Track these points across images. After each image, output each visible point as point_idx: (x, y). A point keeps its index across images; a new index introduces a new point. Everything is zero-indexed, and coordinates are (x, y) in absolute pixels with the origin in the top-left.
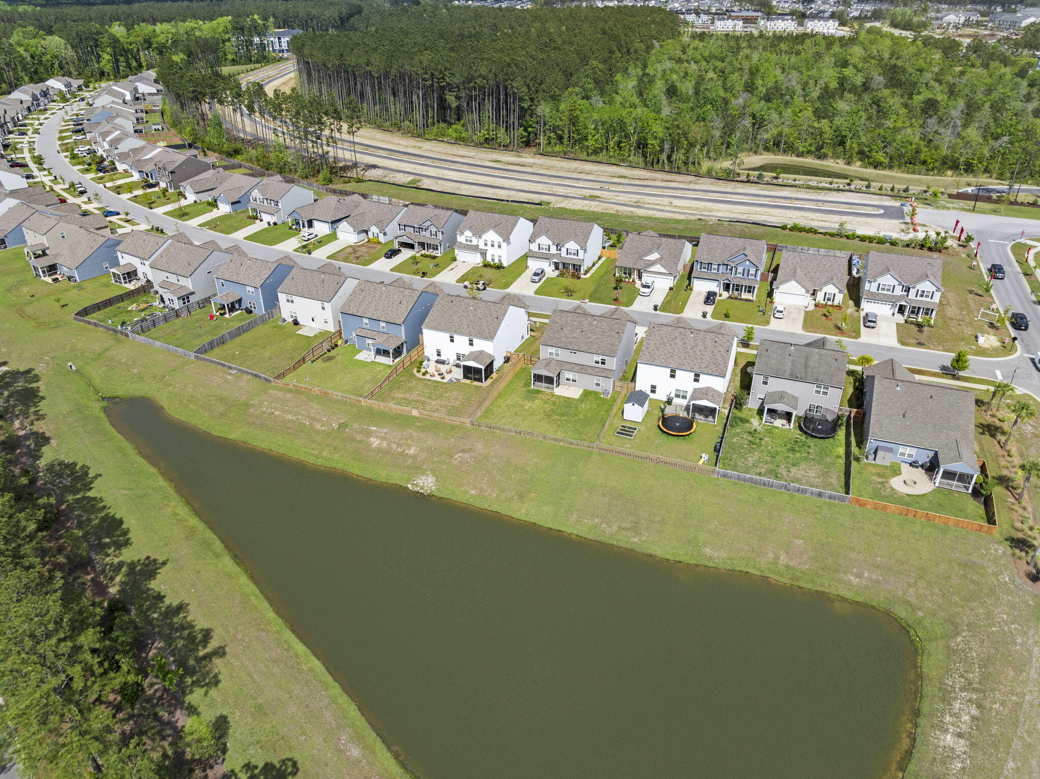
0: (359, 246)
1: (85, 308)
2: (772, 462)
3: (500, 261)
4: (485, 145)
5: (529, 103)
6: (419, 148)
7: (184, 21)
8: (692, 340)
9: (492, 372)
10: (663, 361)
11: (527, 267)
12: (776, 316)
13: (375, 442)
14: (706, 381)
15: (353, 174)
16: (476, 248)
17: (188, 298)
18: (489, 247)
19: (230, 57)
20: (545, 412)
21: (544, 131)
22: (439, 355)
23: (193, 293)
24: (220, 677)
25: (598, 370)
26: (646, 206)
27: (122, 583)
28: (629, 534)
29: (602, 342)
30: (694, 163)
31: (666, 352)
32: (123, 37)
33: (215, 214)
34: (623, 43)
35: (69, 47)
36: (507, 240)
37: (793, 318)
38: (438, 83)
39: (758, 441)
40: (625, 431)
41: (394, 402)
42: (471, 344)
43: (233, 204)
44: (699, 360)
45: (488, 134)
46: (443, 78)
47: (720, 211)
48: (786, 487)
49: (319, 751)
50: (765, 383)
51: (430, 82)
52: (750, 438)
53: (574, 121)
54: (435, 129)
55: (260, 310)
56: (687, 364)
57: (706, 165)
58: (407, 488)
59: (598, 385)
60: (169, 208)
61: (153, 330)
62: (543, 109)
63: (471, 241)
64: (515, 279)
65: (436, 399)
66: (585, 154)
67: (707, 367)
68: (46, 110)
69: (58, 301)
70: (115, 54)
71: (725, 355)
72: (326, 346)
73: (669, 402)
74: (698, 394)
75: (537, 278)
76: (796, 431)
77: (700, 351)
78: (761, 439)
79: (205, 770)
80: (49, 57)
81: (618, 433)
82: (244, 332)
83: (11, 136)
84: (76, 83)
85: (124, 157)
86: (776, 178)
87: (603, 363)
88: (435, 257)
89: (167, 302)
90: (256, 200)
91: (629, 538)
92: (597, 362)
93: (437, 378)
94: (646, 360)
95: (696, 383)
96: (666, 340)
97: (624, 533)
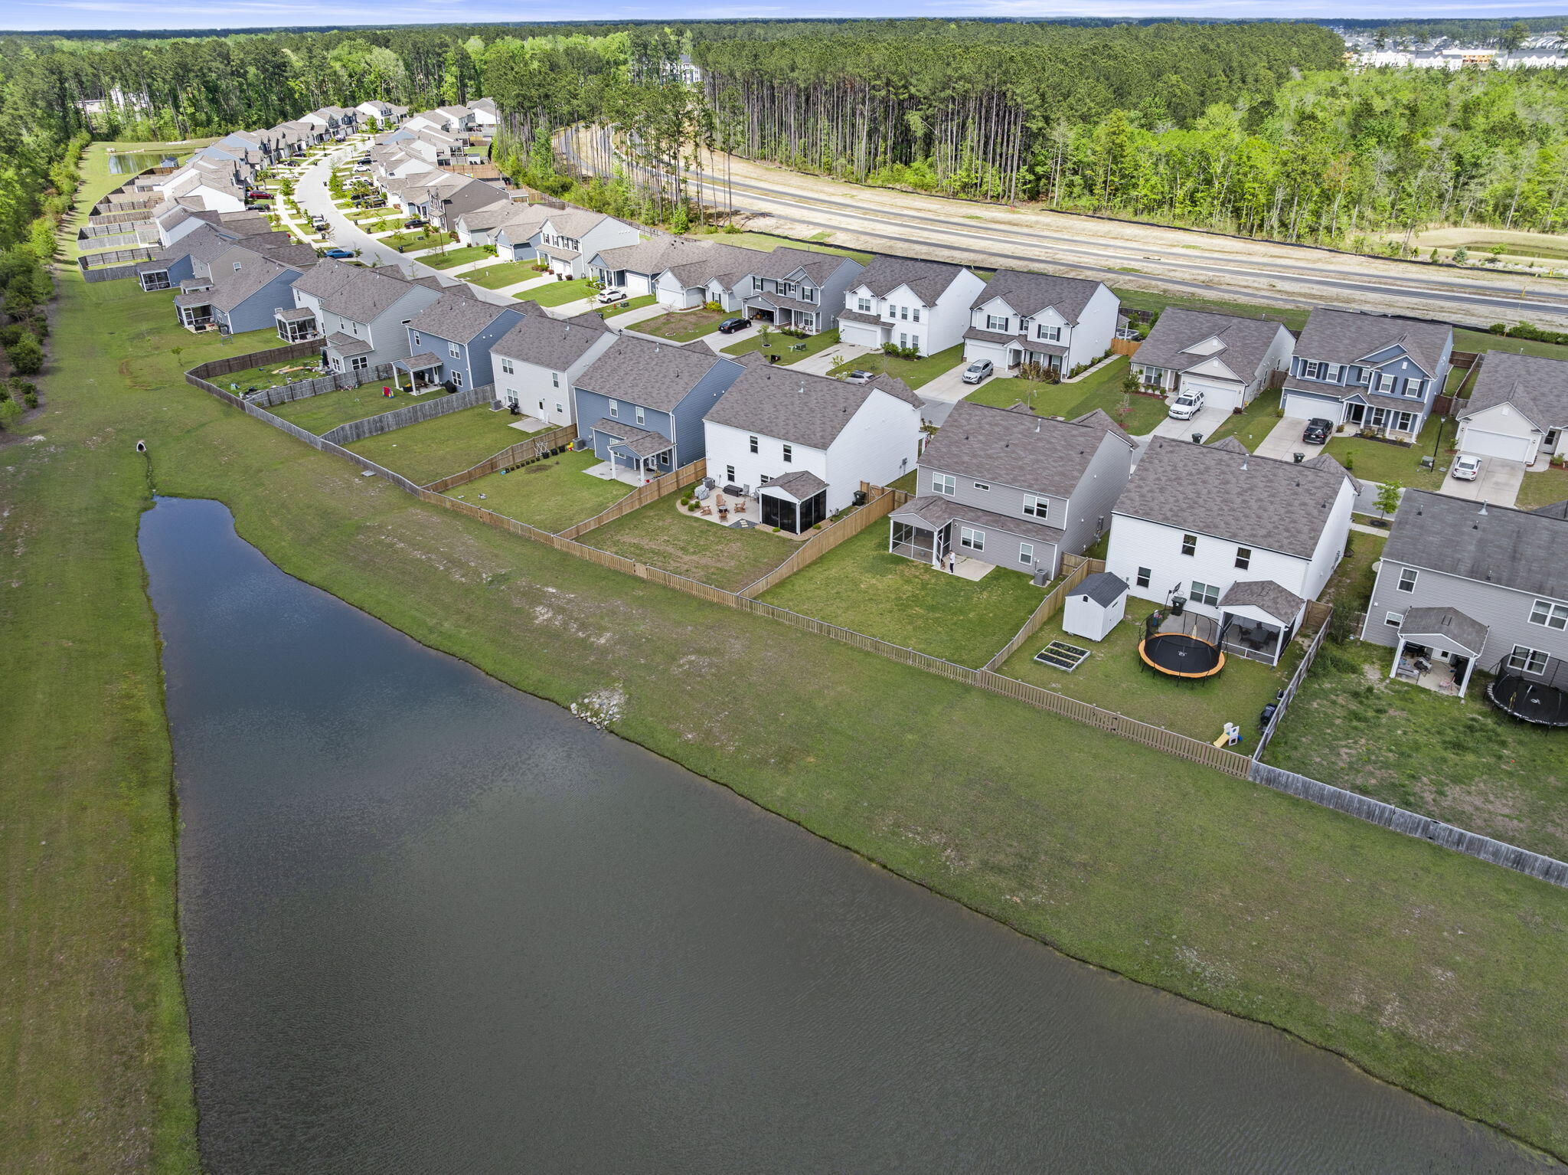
0: (686, 315)
1: (206, 365)
2: (1397, 766)
4: (962, 195)
5: (1041, 124)
6: (852, 197)
8: (1242, 478)
9: (821, 517)
10: (1169, 514)
11: (966, 356)
12: (1458, 474)
13: (542, 615)
14: (1266, 566)
15: (728, 222)
16: (873, 321)
17: (364, 360)
18: (897, 320)
20: (900, 598)
21: (1063, 172)
22: (731, 478)
23: (373, 353)
25: (1029, 526)
26: (1223, 287)
28: (1002, 882)
29: (1045, 468)
30: (1329, 229)
31: (1181, 497)
32: (476, 53)
33: (491, 261)
34: (1235, 64)
36: (930, 303)
37: (1497, 483)
38: (895, 94)
39: (1370, 714)
40: (1059, 654)
41: (614, 549)
42: (788, 458)
43: (517, 246)
44: (1253, 520)
45: (968, 176)
46: (905, 87)
47: (1366, 302)
48: (1426, 829)
50: (1407, 586)
51: (883, 93)
52: (1354, 706)
53: (1116, 154)
54: (885, 172)
55: (468, 384)
56: (1223, 525)
57: (1351, 237)
58: (567, 710)
59: (1026, 558)
60: (422, 253)
61: (290, 403)
62: (1065, 134)
63: (868, 308)
64: (933, 377)
65: (694, 553)
66: (1130, 209)
67: (1269, 535)
68: (344, 140)
70: (461, 76)
71: (1315, 512)
72: (545, 448)
73: (1177, 609)
74: (1240, 593)
75: (974, 376)
76: (1471, 705)
77: (1261, 500)
78: (1379, 711)
80: (372, 77)
81: (1041, 656)
82: (427, 419)
84: (399, 110)
85: (398, 185)
86: (1492, 261)
87: (1041, 513)
88: (803, 336)
89: (332, 365)
90: (548, 241)
91: (1002, 893)
92: (1029, 511)
93: (715, 518)
94: (1132, 510)
95: (1240, 571)
96: (1184, 474)
97: (992, 878)
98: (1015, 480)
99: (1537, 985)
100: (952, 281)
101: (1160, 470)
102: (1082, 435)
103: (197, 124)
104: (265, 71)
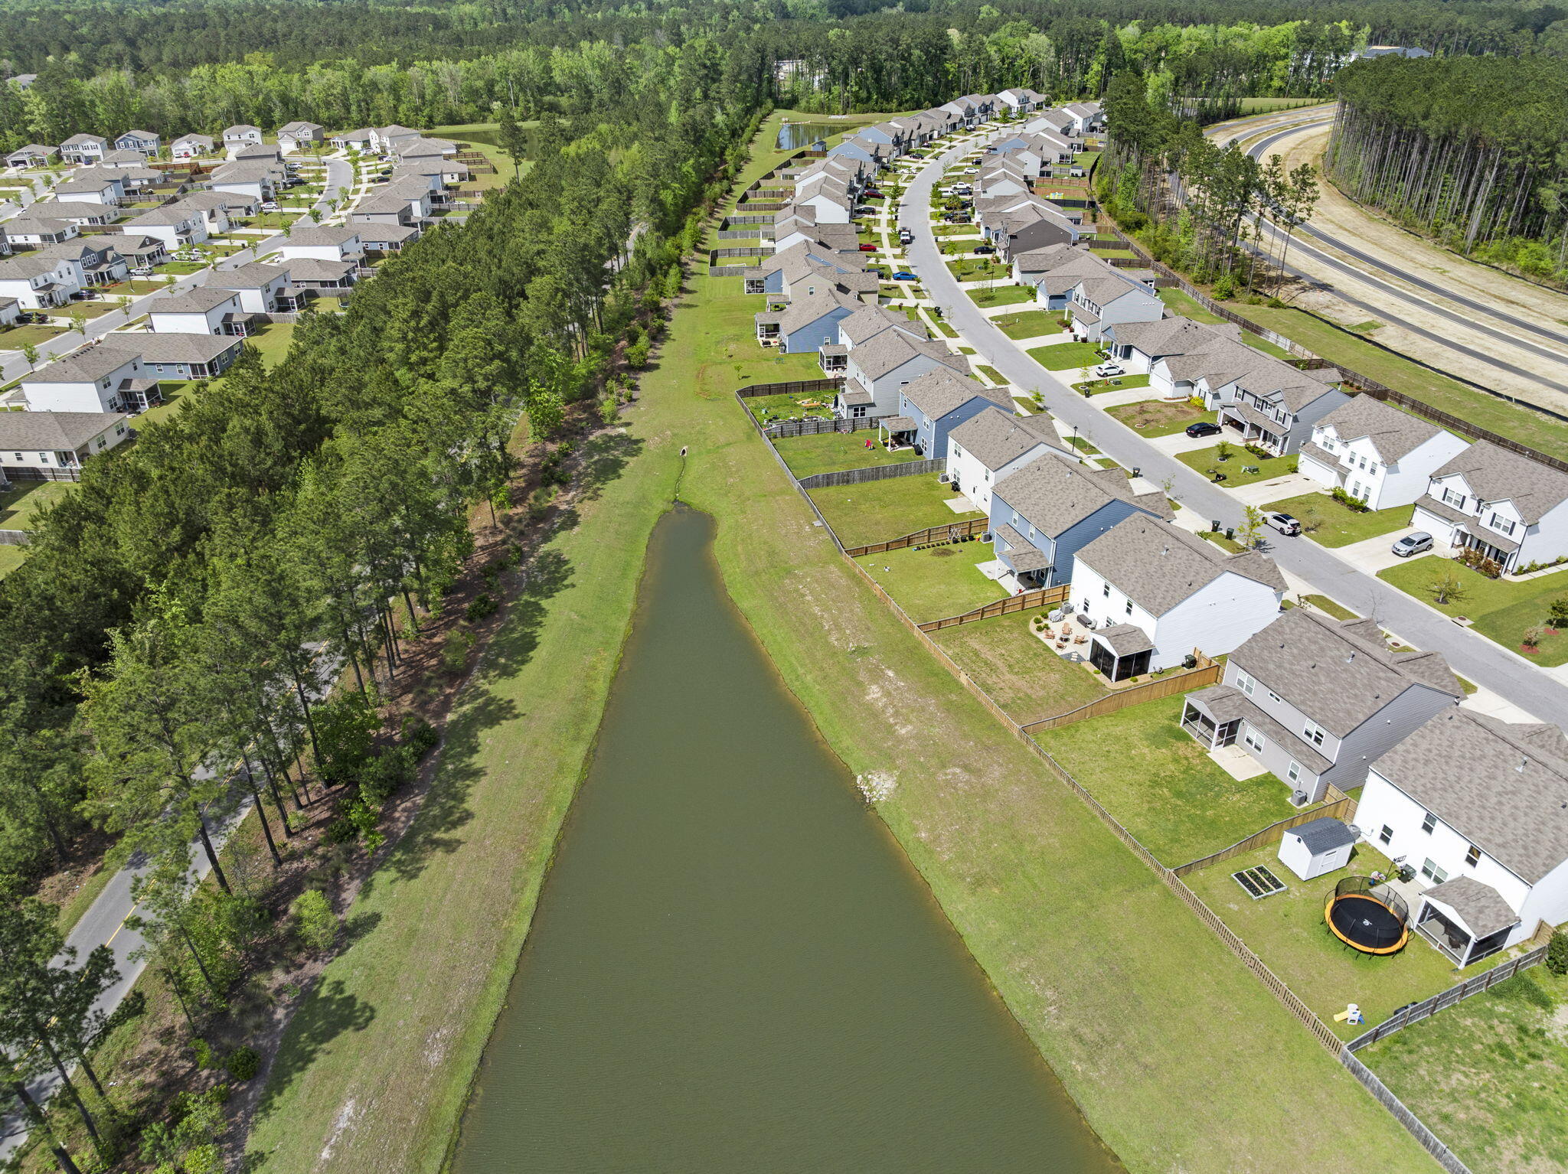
0: (1167, 406)
1: (753, 387)
2: (1502, 1114)
3: (1366, 497)
6: (1443, 272)
7: (1230, 25)
8: (1512, 778)
9: (1143, 670)
10: (1420, 789)
11: (1410, 524)
13: (874, 692)
14: (1490, 873)
15: (1283, 294)
16: (1332, 462)
17: (863, 409)
18: (1355, 467)
19: (1276, 83)
20: (1158, 775)
22: (1086, 608)
23: (872, 405)
24: (423, 873)
25: (1305, 748)
27: (465, 715)
28: (1077, 1049)
29: (1336, 701)
31: (1441, 775)
32: (1130, 42)
33: (1029, 306)
35: (1053, 50)
39: (1521, 1055)
40: (1258, 879)
41: (957, 650)
42: (1129, 611)
43: (1052, 297)
44: (1496, 825)
46: (1550, 154)
49: (406, 1024)
51: (1517, 160)
52: (1510, 1039)
54: (1496, 246)
55: (929, 455)
56: (1464, 818)
58: (855, 778)
59: (1293, 775)
60: (980, 285)
61: (796, 437)
63: (1331, 447)
64: (1366, 537)
65: (1017, 673)
67: (1503, 846)
68: (973, 130)
69: (738, 369)
72: (957, 533)
73: (1405, 876)
74: (1454, 888)
75: (1404, 549)
77: (1516, 807)
78: (1533, 1056)
79: (308, 959)
80: (1023, 61)
81: (1240, 876)
82: (885, 477)
84: (1036, 98)
85: (987, 205)
87: (1318, 741)
88: (1266, 456)
90: (1077, 300)
91: (1071, 1057)
92: (1308, 734)
93: (1052, 644)
94: (1388, 772)
95: (1468, 866)
96: (1458, 753)
97: (1071, 1043)
98: (1303, 702)
100: (1425, 440)
101: (1437, 741)
102: (1388, 680)
103: (858, 100)
104: (927, 53)
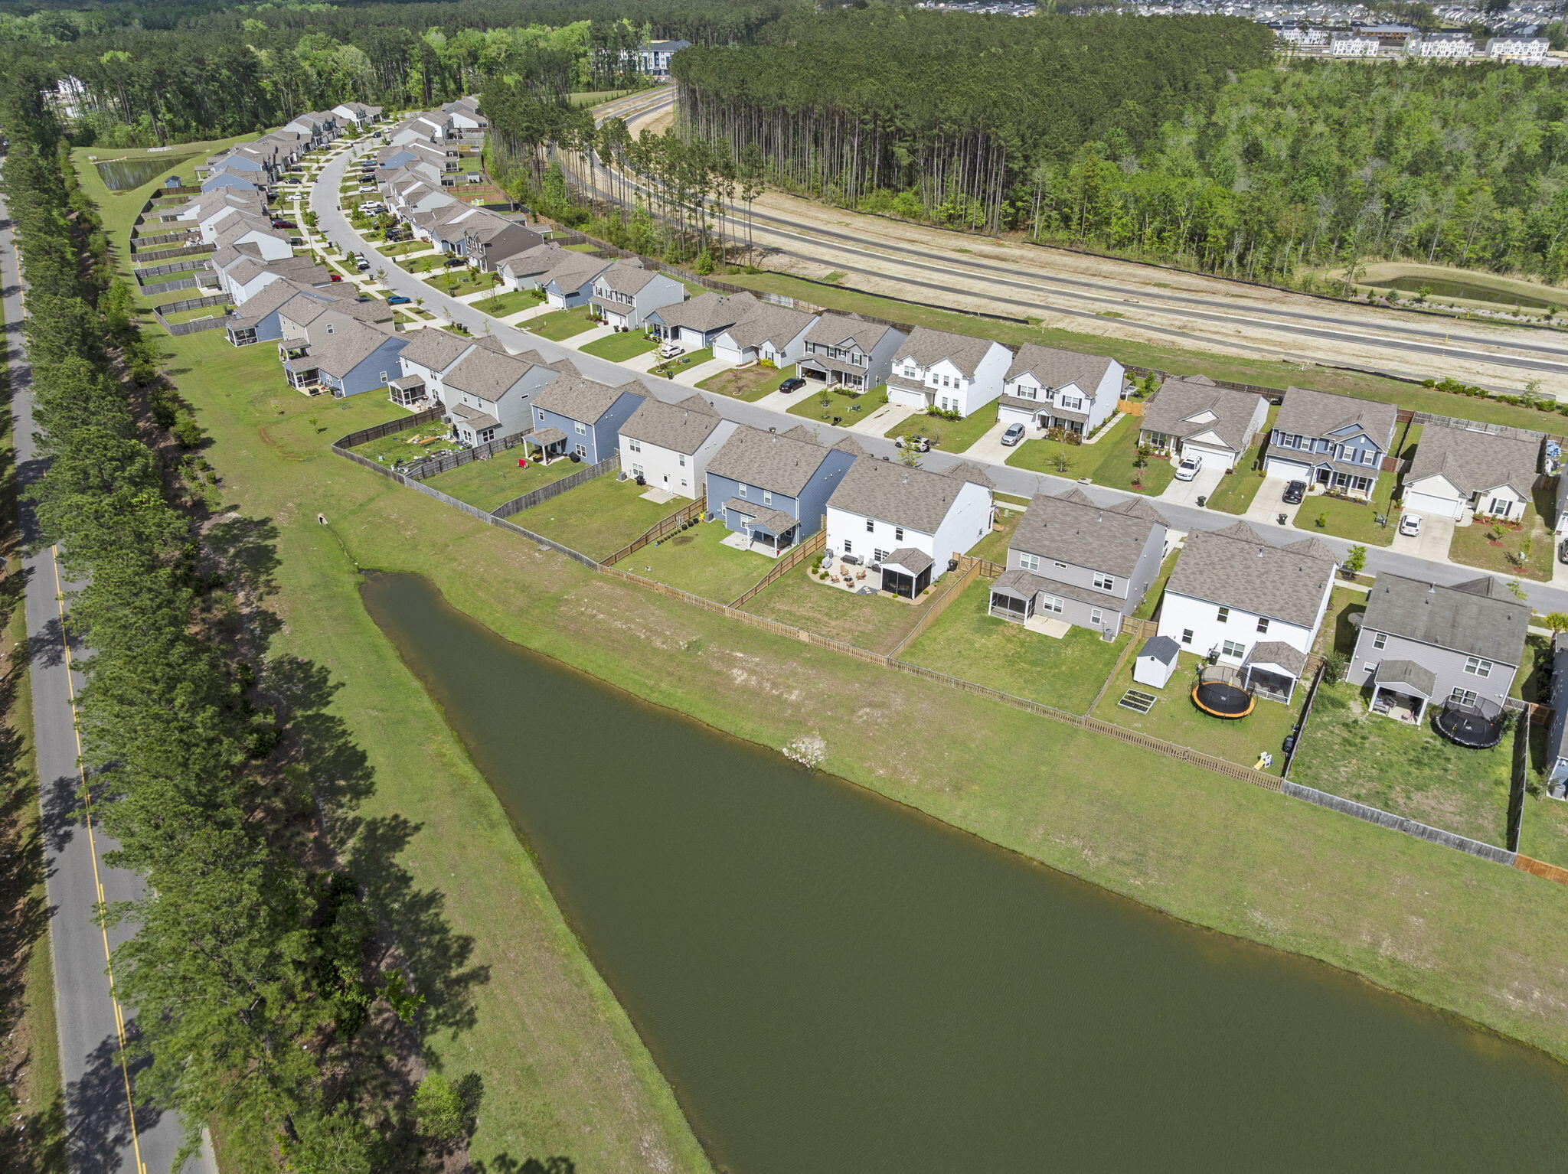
0: (744, 371)
1: (349, 437)
2: (1380, 779)
3: (955, 407)
4: (948, 225)
5: (1022, 164)
6: (847, 225)
7: (525, 27)
8: (1260, 563)
9: (927, 584)
10: (1208, 592)
11: (997, 420)
12: (1405, 531)
13: (739, 676)
14: (1278, 632)
15: (745, 260)
16: (919, 386)
17: (491, 432)
18: (940, 386)
20: (1006, 656)
21: (1042, 208)
22: (848, 549)
23: (499, 426)
24: (478, 1014)
25: (1098, 596)
26: (1196, 333)
27: (356, 851)
28: (1127, 871)
29: (1109, 552)
30: (1281, 270)
31: (1215, 578)
32: (441, 48)
33: (542, 309)
34: (1178, 73)
35: (368, 61)
36: (969, 376)
37: (1434, 538)
38: (883, 127)
39: (1358, 740)
40: (1136, 700)
41: (774, 616)
42: (899, 538)
43: (568, 296)
44: (1269, 598)
45: (954, 208)
46: (891, 120)
47: (1318, 349)
48: (1401, 825)
49: (610, 1153)
50: (1380, 645)
51: (871, 126)
52: (1346, 734)
53: (1089, 194)
54: (873, 198)
55: (592, 459)
56: (1248, 601)
57: (1301, 273)
58: (780, 753)
59: (1096, 620)
60: (478, 297)
61: (439, 475)
62: (1044, 173)
63: (913, 374)
64: (976, 438)
65: (837, 618)
66: (1104, 245)
67: (1281, 609)
68: (328, 148)
69: (314, 422)
70: (427, 72)
71: (1315, 592)
72: (681, 520)
73: (1212, 659)
74: (1263, 651)
75: (1011, 439)
76: (1425, 731)
77: (1274, 582)
78: (1363, 738)
79: (440, 1156)
80: (340, 75)
81: (1123, 702)
82: (565, 489)
83: (280, 184)
84: (372, 111)
85: (423, 219)
86: (1419, 301)
87: (1108, 587)
88: (855, 396)
89: (462, 436)
90: (600, 293)
91: (1127, 879)
92: (1098, 584)
93: (842, 585)
94: (1180, 588)
95: (1261, 634)
96: (1216, 559)
97: (1119, 868)
98: (1087, 561)
99: (1475, 925)
100: (985, 353)
101: (1198, 556)
102: (1135, 525)
103: (175, 129)
104: (235, 72)
